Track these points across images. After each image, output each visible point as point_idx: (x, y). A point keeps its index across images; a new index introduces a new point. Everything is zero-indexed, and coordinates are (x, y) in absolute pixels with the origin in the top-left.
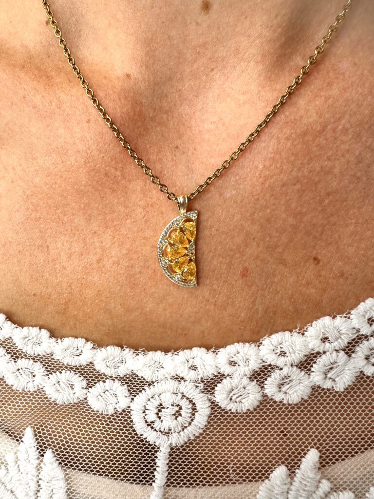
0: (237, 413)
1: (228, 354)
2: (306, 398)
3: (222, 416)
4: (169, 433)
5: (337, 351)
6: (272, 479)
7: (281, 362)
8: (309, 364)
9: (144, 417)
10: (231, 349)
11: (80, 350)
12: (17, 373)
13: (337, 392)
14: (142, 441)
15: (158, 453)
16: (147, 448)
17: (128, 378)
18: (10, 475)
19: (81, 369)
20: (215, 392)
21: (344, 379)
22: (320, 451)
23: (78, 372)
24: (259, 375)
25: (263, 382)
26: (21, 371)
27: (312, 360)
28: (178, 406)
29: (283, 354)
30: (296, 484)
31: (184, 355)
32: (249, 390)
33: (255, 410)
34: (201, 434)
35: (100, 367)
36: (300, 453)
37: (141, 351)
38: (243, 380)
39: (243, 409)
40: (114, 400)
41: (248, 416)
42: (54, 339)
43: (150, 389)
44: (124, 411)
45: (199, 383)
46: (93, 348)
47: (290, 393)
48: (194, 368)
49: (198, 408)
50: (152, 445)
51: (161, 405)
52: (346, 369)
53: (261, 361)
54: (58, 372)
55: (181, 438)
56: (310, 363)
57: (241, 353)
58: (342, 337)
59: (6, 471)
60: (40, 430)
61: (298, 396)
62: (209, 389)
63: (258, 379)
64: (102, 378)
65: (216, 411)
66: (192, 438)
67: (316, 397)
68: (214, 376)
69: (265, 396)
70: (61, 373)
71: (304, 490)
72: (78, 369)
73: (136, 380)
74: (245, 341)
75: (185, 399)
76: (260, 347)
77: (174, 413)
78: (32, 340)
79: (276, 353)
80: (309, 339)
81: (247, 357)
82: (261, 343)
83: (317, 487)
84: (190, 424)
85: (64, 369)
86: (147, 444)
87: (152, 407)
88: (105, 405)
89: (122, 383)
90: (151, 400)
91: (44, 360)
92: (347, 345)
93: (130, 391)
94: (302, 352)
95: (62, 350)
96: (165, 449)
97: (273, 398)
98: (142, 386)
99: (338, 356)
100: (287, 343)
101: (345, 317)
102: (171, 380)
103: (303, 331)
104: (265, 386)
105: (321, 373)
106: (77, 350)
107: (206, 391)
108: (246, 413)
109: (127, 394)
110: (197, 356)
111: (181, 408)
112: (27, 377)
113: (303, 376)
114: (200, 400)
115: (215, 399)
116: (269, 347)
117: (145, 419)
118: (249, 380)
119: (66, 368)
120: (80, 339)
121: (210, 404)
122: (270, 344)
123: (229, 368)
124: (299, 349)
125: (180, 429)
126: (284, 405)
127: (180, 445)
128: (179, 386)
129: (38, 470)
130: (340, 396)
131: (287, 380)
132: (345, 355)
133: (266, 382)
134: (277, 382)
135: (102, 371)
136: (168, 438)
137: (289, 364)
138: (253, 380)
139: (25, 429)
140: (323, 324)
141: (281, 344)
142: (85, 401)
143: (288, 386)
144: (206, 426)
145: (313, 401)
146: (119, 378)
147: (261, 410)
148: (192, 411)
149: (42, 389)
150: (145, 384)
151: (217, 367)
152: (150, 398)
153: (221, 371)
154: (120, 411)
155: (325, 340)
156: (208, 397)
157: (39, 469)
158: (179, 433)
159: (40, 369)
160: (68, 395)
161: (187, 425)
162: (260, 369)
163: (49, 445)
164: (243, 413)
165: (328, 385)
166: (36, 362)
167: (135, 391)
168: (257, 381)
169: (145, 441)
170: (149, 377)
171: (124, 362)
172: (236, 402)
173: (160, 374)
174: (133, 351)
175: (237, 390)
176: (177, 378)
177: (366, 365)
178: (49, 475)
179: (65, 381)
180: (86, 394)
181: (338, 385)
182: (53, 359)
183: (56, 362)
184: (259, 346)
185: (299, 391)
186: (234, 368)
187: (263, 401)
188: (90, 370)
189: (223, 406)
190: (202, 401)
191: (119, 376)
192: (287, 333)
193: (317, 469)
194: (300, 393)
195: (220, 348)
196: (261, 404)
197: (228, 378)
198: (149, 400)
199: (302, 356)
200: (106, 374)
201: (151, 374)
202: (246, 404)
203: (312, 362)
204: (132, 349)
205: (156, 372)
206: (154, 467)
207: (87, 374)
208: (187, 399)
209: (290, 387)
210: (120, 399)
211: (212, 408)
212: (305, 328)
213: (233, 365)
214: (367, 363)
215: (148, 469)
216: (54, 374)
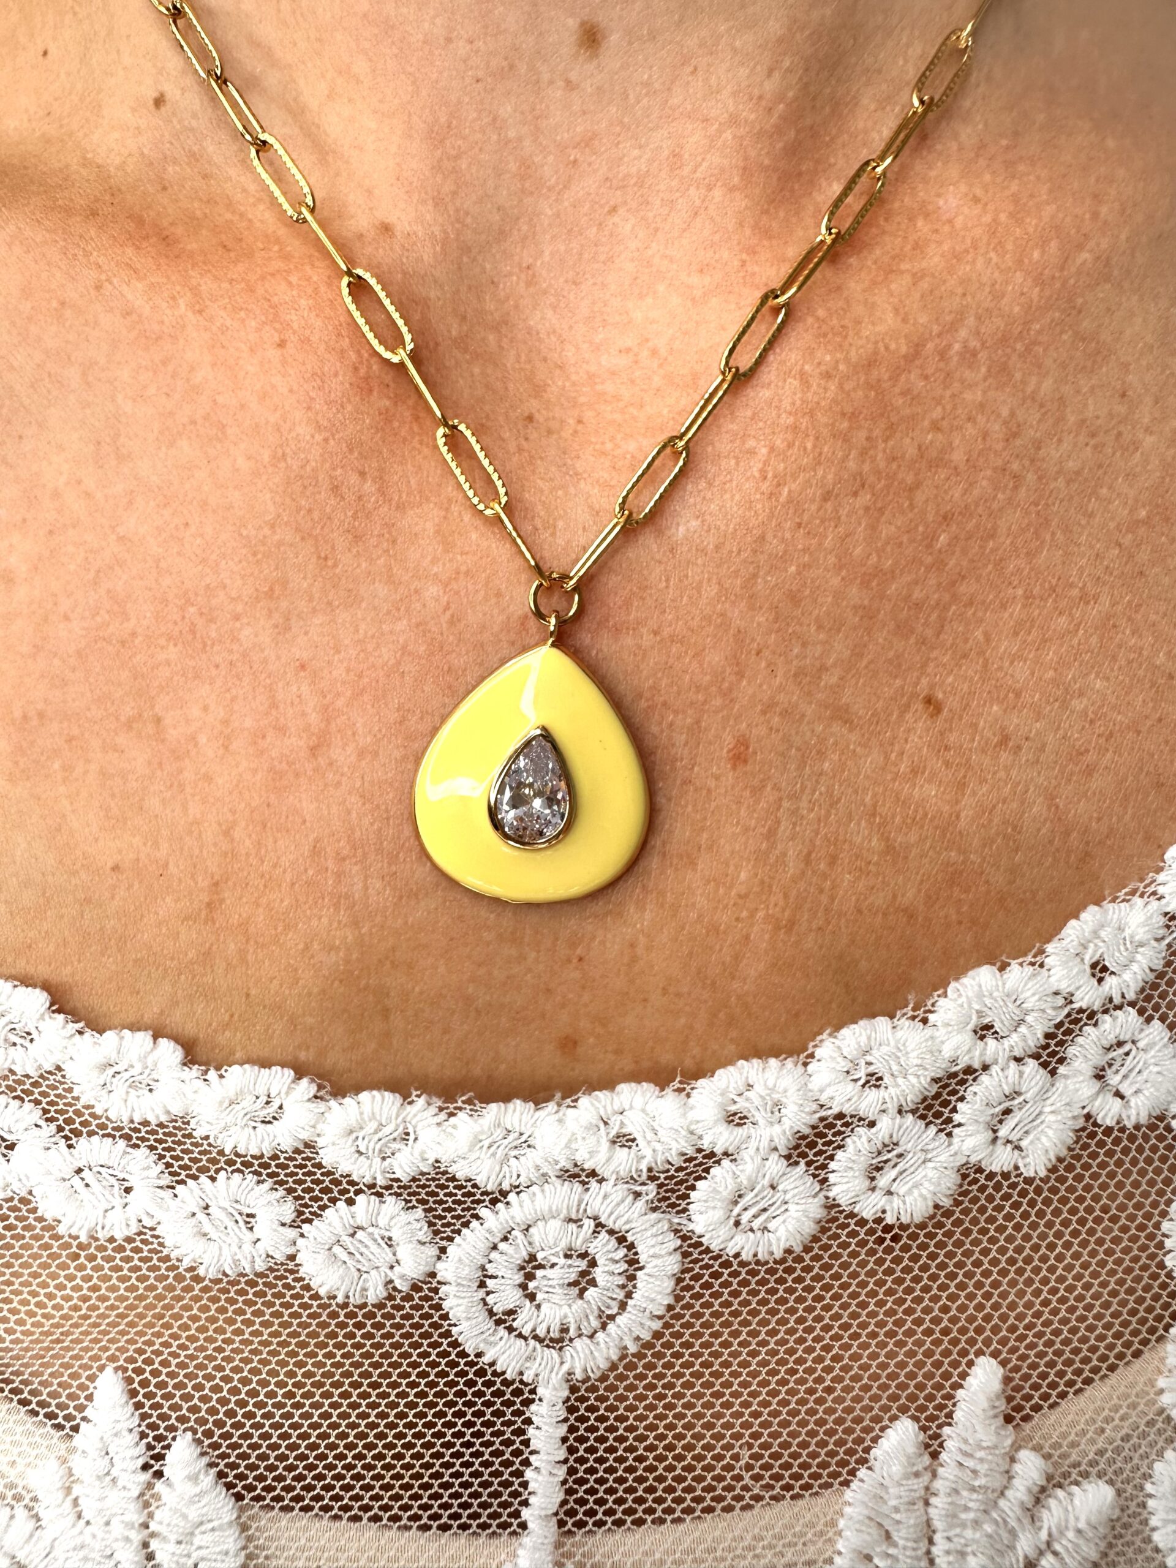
0: (758, 1263)
1: (722, 1094)
2: (947, 1203)
3: (716, 1275)
4: (561, 1340)
5: (1018, 1060)
6: (877, 1466)
7: (868, 1102)
8: (945, 1104)
9: (483, 1300)
10: (728, 1079)
11: (275, 1105)
12: (76, 1181)
13: (1029, 1181)
14: (481, 1373)
15: (533, 1407)
16: (498, 1393)
17: (424, 1187)
18: (47, 1536)
19: (278, 1166)
20: (691, 1207)
21: (1044, 1139)
22: (1003, 1363)
23: (268, 1175)
24: (812, 1145)
25: (824, 1167)
26: (86, 1174)
27: (954, 1092)
28: (583, 1256)
29: (874, 1081)
30: (948, 1472)
31: (590, 1106)
32: (785, 1192)
33: (807, 1249)
34: (657, 1335)
35: (336, 1156)
36: (947, 1376)
37: (464, 1102)
38: (768, 1163)
39: (774, 1249)
40: (384, 1256)
41: (789, 1270)
42: (196, 1070)
43: (495, 1212)
44: (416, 1288)
45: (643, 1184)
46: (316, 1097)
47: (902, 1192)
48: (624, 1140)
49: (643, 1258)
50: (513, 1382)
51: (532, 1258)
52: (1047, 1109)
53: (815, 1107)
54: (203, 1179)
55: (600, 1351)
56: (950, 1102)
57: (759, 1088)
58: (1029, 1019)
59: (32, 1524)
60: (147, 1375)
61: (925, 1199)
62: (673, 1200)
63: (811, 1157)
64: (344, 1192)
65: (695, 1261)
66: (633, 1348)
67: (974, 1200)
68: (685, 1161)
69: (831, 1205)
70: (213, 1179)
71: (973, 1489)
72: (266, 1166)
73: (451, 1189)
74: (764, 1055)
75: (604, 1235)
76: (810, 1068)
77: (573, 1277)
78: (125, 1076)
79: (855, 1081)
80: (941, 1033)
81: (776, 1096)
82: (812, 1056)
83: (1009, 1475)
84: (623, 1306)
85: (222, 1168)
86: (498, 1380)
87: (506, 1267)
88: (356, 1274)
89: (407, 1201)
90: (502, 1246)
91: (160, 1141)
92: (1043, 1042)
93: (435, 1225)
94: (926, 1069)
95: (221, 1103)
96: (554, 1388)
97: (856, 1211)
98: (469, 1209)
99: (1021, 1074)
100: (885, 1049)
101: (1033, 964)
102: (558, 1182)
103: (926, 1012)
104: (830, 1176)
105: (982, 1127)
106: (268, 1103)
107: (664, 1204)
108: (783, 1261)
109: (424, 1233)
110: (631, 1107)
111: (593, 1263)
112: (106, 1193)
113: (933, 1139)
114: (649, 1233)
115: (691, 1227)
116: (833, 1065)
117: (485, 1304)
118: (785, 1163)
119: (231, 1163)
120: (276, 1069)
121: (679, 1242)
122: (836, 1055)
123: (726, 1134)
124: (915, 1062)
125: (595, 1323)
126: (888, 1229)
127: (598, 1374)
128: (586, 1197)
129: (147, 1505)
130: (1038, 1191)
131: (889, 1156)
132: (1041, 1071)
133: (832, 1165)
134: (864, 1161)
135: (344, 1168)
136: (561, 1357)
137: (892, 1108)
138: (797, 1163)
139: (92, 1378)
140: (976, 987)
141: (867, 1052)
142: (291, 1266)
143: (893, 1173)
144: (670, 1308)
145: (966, 1212)
146: (394, 1188)
148: (626, 1266)
149: (152, 1229)
150: (478, 1202)
151: (692, 1133)
152: (496, 1240)
153: (706, 1144)
154: (403, 1286)
155: (984, 1031)
156: (670, 1223)
157: (146, 1500)
158: (591, 1337)
159: (149, 1167)
160: (234, 1248)
161: (615, 1311)
162: (814, 1127)
163: (182, 1419)
164: (776, 1262)
165: (1001, 1160)
166: (135, 1146)
167: (448, 1225)
168: (809, 1164)
169: (489, 1372)
170: (493, 1177)
171: (412, 1137)
172: (752, 1230)
173: (524, 1167)
174: (439, 1103)
175: (752, 1194)
176: (575, 1176)
177: (1098, 1093)
178: (184, 1516)
179: (227, 1204)
180: (295, 1242)
181: (1030, 1160)
182: (190, 1136)
183: (196, 1145)
184: (805, 1064)
185: (926, 1184)
186: (742, 1131)
187: (828, 1222)
188: (305, 1166)
189: (715, 1246)
190: (653, 1236)
191: (398, 1180)
192: (882, 1022)
193: (1001, 1418)
194: (927, 1189)
195: (697, 1079)
196: (824, 1230)
197: (726, 1163)
198: (495, 1247)
199: (925, 1081)
200: (355, 1178)
201: (497, 1168)
202: (782, 1233)
203: (953, 1098)
204: (435, 1099)
205: (513, 1161)
206: (522, 1455)
207: (295, 1182)
208: (611, 1232)
209: (901, 1173)
210: (405, 1252)
211: (685, 1255)
212: (929, 1003)
213: (738, 1125)
214: (1101, 1090)
215: (507, 1464)
216: (190, 1182)
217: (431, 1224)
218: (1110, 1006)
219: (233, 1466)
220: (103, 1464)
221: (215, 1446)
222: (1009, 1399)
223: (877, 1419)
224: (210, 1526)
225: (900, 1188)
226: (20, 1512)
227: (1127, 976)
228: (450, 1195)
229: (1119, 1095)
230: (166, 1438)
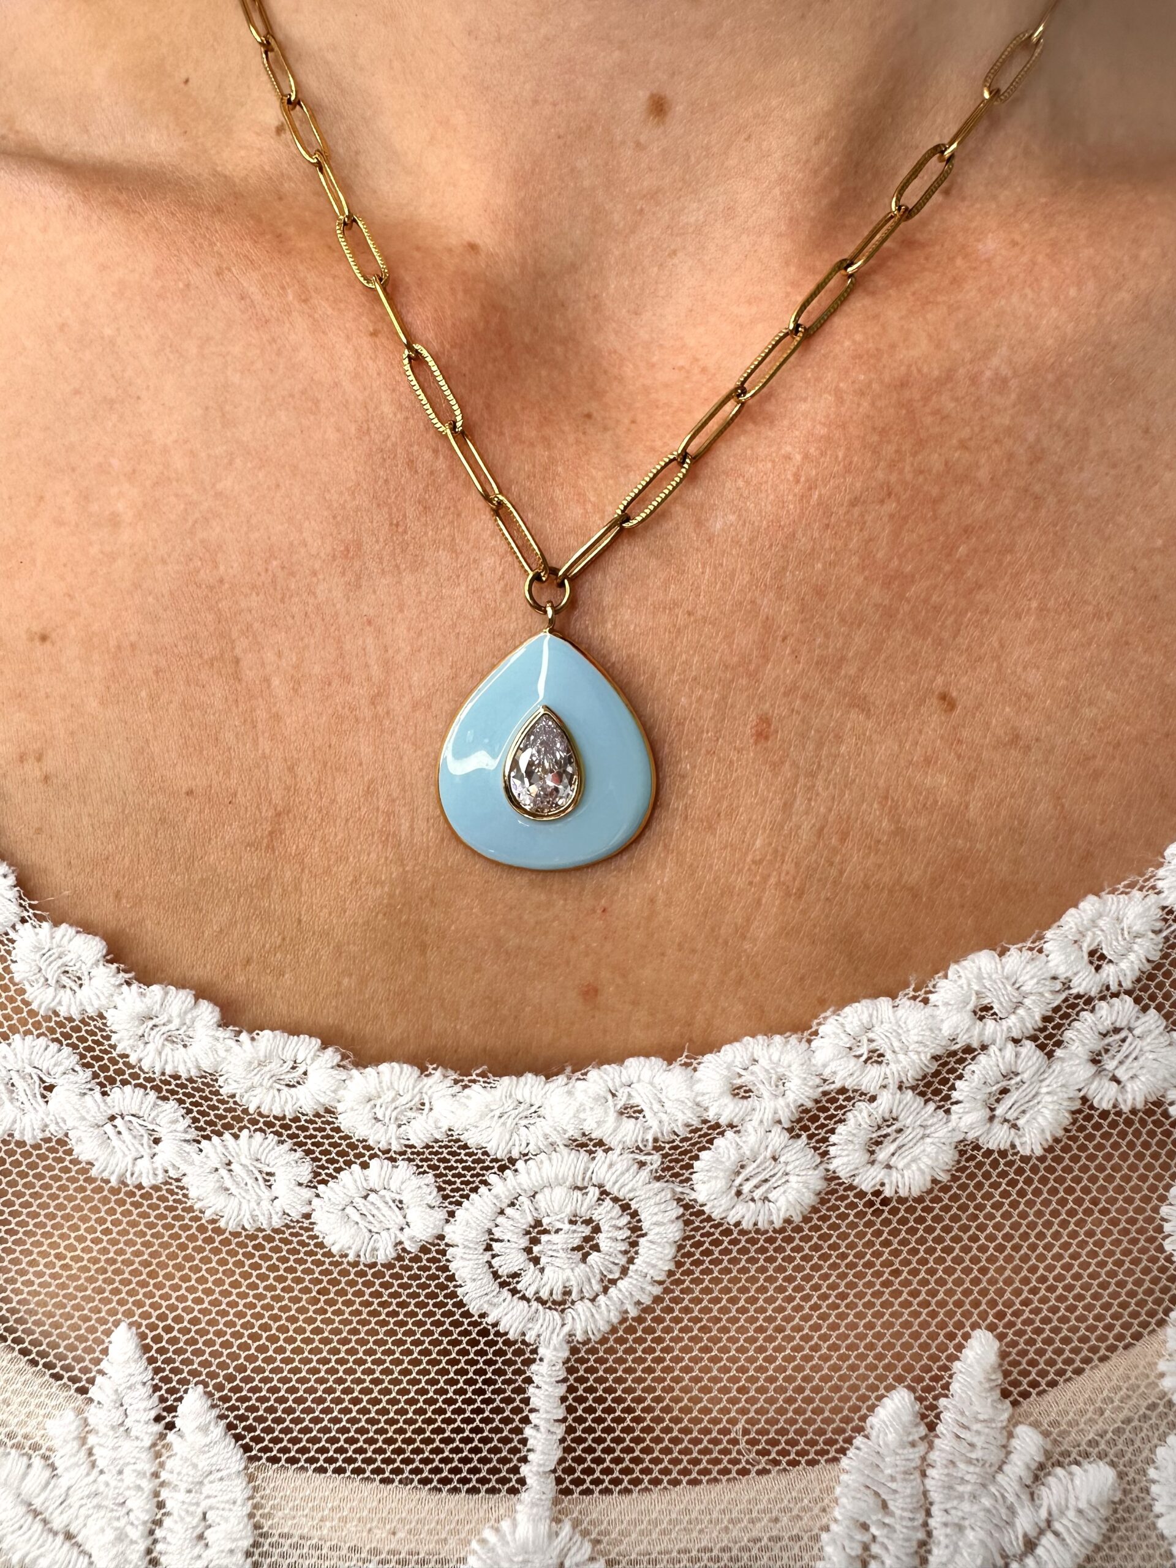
0: (757, 1231)
1: (728, 1068)
2: (944, 1178)
3: (717, 1243)
4: (563, 1302)
5: (1016, 1041)
6: (874, 1434)
7: (870, 1078)
8: (944, 1082)
9: (489, 1262)
10: (733, 1054)
11: (301, 1070)
12: (108, 1128)
13: (1025, 1159)
14: (484, 1333)
15: (534, 1367)
16: (500, 1353)
17: (436, 1153)
18: (62, 1484)
19: (298, 1128)
20: (694, 1176)
21: (1040, 1119)
22: (1001, 1337)
23: (288, 1136)
24: (814, 1119)
25: (825, 1140)
26: (118, 1122)
27: (952, 1071)
28: (588, 1222)
29: (876, 1057)
30: (944, 1443)
31: (599, 1079)
32: (787, 1164)
33: (806, 1219)
34: (657, 1300)
35: (354, 1121)
36: (942, 1348)
37: (478, 1075)
38: (771, 1135)
39: (774, 1218)
40: (394, 1218)
41: (789, 1240)
43: (502, 1179)
44: (424, 1249)
45: (649, 1154)
46: (339, 1065)
47: (900, 1166)
48: (630, 1111)
49: (645, 1226)
50: (515, 1342)
51: (538, 1223)
52: (1044, 1090)
53: (818, 1081)
54: (227, 1136)
55: (601, 1313)
56: (948, 1080)
57: (764, 1062)
58: (1027, 1002)
61: (922, 1172)
62: (677, 1170)
63: (813, 1130)
64: (359, 1156)
65: (696, 1229)
66: (633, 1312)
67: (971, 1176)
68: (691, 1132)
69: (831, 1178)
70: (235, 1137)
71: (969, 1462)
72: (287, 1127)
73: (462, 1156)
74: (770, 1031)
75: (608, 1202)
76: (813, 1044)
77: (577, 1242)
78: (163, 1029)
79: (859, 1057)
80: (941, 1012)
81: (780, 1070)
82: (816, 1033)
83: (1006, 1448)
84: (624, 1271)
85: (245, 1127)
86: (501, 1340)
87: (512, 1231)
88: (367, 1235)
89: (418, 1167)
90: (509, 1211)
91: (190, 1096)
92: (1041, 1025)
93: (444, 1189)
94: (926, 1046)
95: (251, 1062)
96: (555, 1349)
97: (855, 1182)
98: (478, 1175)
99: (1017, 1055)
100: (886, 1026)
101: (1031, 949)
102: (565, 1151)
103: (927, 993)
104: (831, 1149)
105: (979, 1105)
106: (293, 1067)
107: (668, 1174)
108: (782, 1230)
109: (434, 1198)
110: (639, 1081)
111: (597, 1229)
112: (136, 1142)
113: (932, 1116)
114: (652, 1202)
115: (694, 1196)
116: (836, 1041)
117: (491, 1266)
118: (787, 1135)
119: (254, 1122)
120: (304, 1037)
121: (681, 1211)
122: (839, 1031)
123: (731, 1106)
124: (916, 1039)
125: (597, 1287)
126: (885, 1202)
127: (599, 1336)
128: (592, 1166)
129: (158, 1455)
130: (1035, 1169)
131: (889, 1130)
132: (1038, 1052)
133: (833, 1139)
134: (863, 1136)
135: (360, 1133)
136: (563, 1319)
137: (893, 1084)
138: (799, 1136)
140: (976, 970)
141: (869, 1029)
142: (306, 1224)
143: (892, 1148)
144: (670, 1273)
145: (963, 1187)
146: (407, 1153)
147: (824, 1218)
148: (629, 1233)
149: (178, 1180)
150: (488, 1168)
151: (698, 1105)
152: (504, 1206)
153: (711, 1115)
154: (413, 1248)
155: (983, 1012)
156: (674, 1192)
157: (158, 1450)
158: (593, 1300)
159: (177, 1121)
160: (253, 1205)
161: (617, 1276)
162: (817, 1101)
163: (194, 1373)
164: (775, 1231)
165: (998, 1138)
166: (165, 1099)
167: (458, 1190)
168: (810, 1137)
169: (492, 1331)
170: (503, 1145)
171: (427, 1107)
172: (753, 1200)
173: (533, 1137)
174: (454, 1076)
175: (754, 1165)
176: (583, 1145)
177: (1094, 1075)
178: (195, 1466)
179: (247, 1162)
180: (310, 1203)
181: (1026, 1139)
182: (217, 1092)
183: (223, 1102)
184: (809, 1041)
185: (925, 1159)
186: (746, 1104)
187: (827, 1193)
188: (324, 1130)
189: (716, 1215)
190: (657, 1204)
191: (411, 1147)
192: (884, 1003)
193: (998, 1392)
194: (925, 1162)
195: (703, 1055)
196: (823, 1201)
197: (729, 1134)
198: (502, 1212)
199: (925, 1058)
200: (371, 1143)
201: (507, 1137)
202: (782, 1203)
203: (952, 1076)
204: (449, 1073)
205: (523, 1130)
206: (522, 1414)
207: (313, 1144)
208: (615, 1200)
209: (900, 1148)
210: (413, 1215)
211: (687, 1223)
212: (930, 985)
213: (743, 1097)
214: (1099, 1072)
215: (506, 1421)
216: (215, 1138)
217: (440, 1189)
218: (1107, 994)
219: (242, 1418)
220: (117, 1416)
221: (225, 1399)
222: (1006, 1374)
223: (873, 1388)
224: (219, 1475)
225: (898, 1162)
226: (37, 1462)
227: (1124, 965)
228: (461, 1161)
229: (1115, 1079)
230: (178, 1391)
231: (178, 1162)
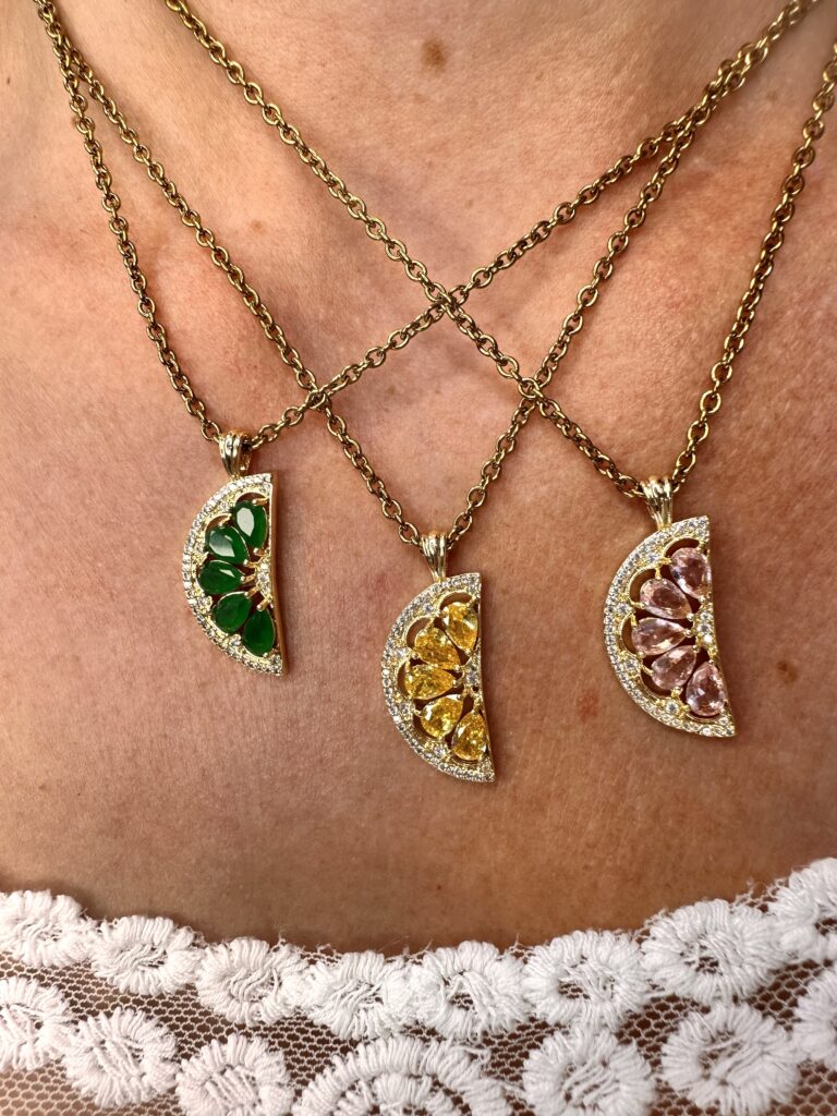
1: (556, 965)
2: (784, 1100)
7: (702, 987)
8: (784, 996)
10: (564, 948)
11: (160, 951)
17: (287, 1030)
19: (164, 1004)
20: (523, 1075)
23: (155, 1012)
24: (644, 1024)
25: (656, 1049)
27: (793, 985)
28: (421, 1113)
29: (709, 965)
31: (433, 963)
32: (617, 1071)
35: (213, 998)
37: (322, 952)
38: (599, 1039)
40: (248, 1095)
42: (91, 923)
43: (344, 1061)
45: (479, 1047)
46: (194, 944)
47: (738, 1083)
48: (462, 1001)
51: (375, 1109)
53: (647, 987)
54: (101, 1015)
56: (789, 994)
57: (591, 963)
61: (761, 1094)
62: (507, 1066)
63: (643, 1037)
64: (218, 1030)
67: (816, 1099)
68: (519, 1029)
69: (663, 1089)
70: (109, 1015)
72: (154, 1004)
73: (309, 1034)
74: (600, 927)
75: (440, 1095)
76: (644, 945)
78: (34, 927)
79: (689, 964)
81: (609, 973)
82: (647, 933)
85: (118, 1005)
88: (224, 1111)
89: (271, 1043)
90: (350, 1095)
91: (68, 981)
93: (293, 1068)
94: (764, 961)
95: (114, 950)
97: (689, 1097)
98: (323, 1055)
100: (720, 935)
102: (401, 1038)
103: (766, 899)
104: (663, 1058)
105: (823, 1026)
107: (498, 1070)
109: (281, 1075)
110: (470, 969)
112: (19, 1029)
114: (482, 1098)
115: (523, 1095)
116: (667, 946)
118: (615, 1040)
119: (125, 1000)
120: (159, 920)
121: (510, 1111)
122: (670, 936)
123: (558, 1005)
124: (752, 951)
128: (425, 1055)
131: (724, 1045)
133: (665, 1048)
134: (698, 1047)
135: (218, 1009)
137: (727, 995)
138: (628, 1042)
140: (819, 881)
141: (703, 935)
142: (172, 1098)
143: (730, 1062)
146: (260, 1029)
149: (58, 1062)
150: (332, 1049)
151: (526, 1001)
152: (344, 1089)
153: (538, 1013)
155: (827, 925)
156: (504, 1089)
159: (55, 1005)
160: (123, 1081)
162: (646, 1007)
166: (46, 985)
167: (304, 1069)
168: (641, 1044)
170: (345, 1026)
171: (276, 983)
172: (583, 1106)
173: (371, 1021)
174: (301, 952)
175: (583, 1070)
176: (418, 1032)
179: (119, 1040)
180: (174, 1076)
182: (91, 977)
183: (97, 985)
184: (640, 941)
185: (764, 1079)
186: (571, 1005)
187: (660, 1105)
188: (186, 1006)
190: (488, 1101)
191: (262, 1022)
192: (720, 906)
194: (765, 1083)
195: (534, 945)
198: (343, 1095)
199: (762, 972)
200: (228, 1018)
201: (348, 1019)
203: (793, 991)
204: (296, 948)
205: (362, 1012)
207: (177, 1019)
208: (448, 1092)
209: (737, 1063)
210: (264, 1092)
212: (769, 890)
213: (572, 997)
216: (90, 1019)
217: (289, 1067)
225: (735, 1079)
228: (308, 1039)
231: (56, 1045)
